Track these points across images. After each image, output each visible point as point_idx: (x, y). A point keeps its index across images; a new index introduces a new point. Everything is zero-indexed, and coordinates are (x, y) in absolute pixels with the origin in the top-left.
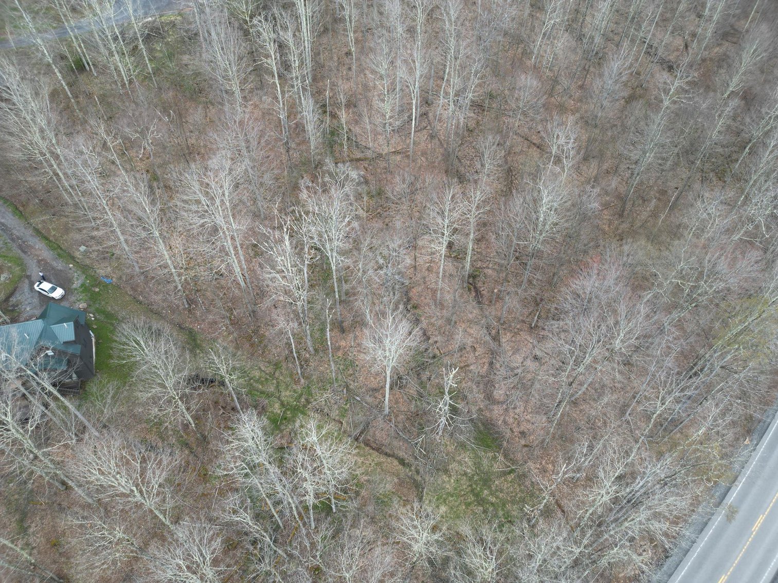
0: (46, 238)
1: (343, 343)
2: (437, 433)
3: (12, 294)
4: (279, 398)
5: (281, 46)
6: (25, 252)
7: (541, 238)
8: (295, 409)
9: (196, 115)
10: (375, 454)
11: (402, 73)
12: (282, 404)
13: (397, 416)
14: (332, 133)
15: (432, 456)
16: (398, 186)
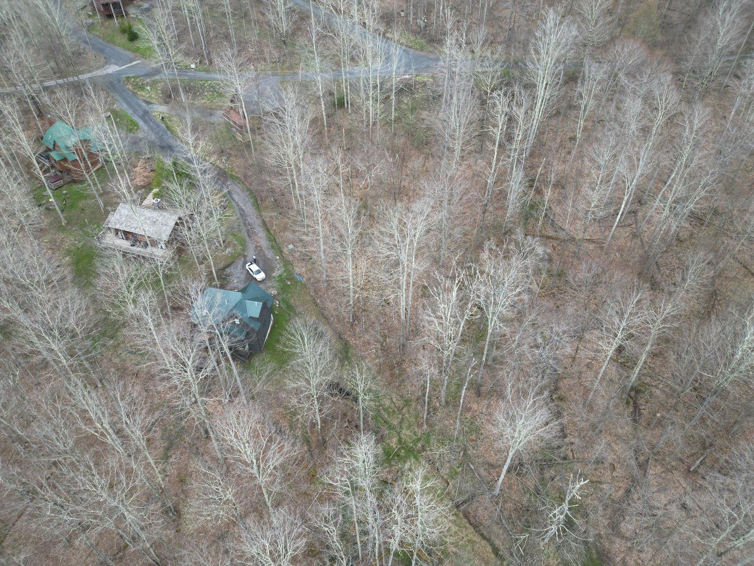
0: (268, 231)
1: (475, 406)
2: (543, 539)
3: (228, 266)
4: (399, 433)
5: (511, 120)
6: (249, 237)
7: (732, 377)
8: (409, 451)
9: (416, 163)
10: (471, 529)
11: (622, 168)
12: (400, 441)
13: (505, 502)
14: (532, 207)
15: (529, 560)
16: (582, 273)
